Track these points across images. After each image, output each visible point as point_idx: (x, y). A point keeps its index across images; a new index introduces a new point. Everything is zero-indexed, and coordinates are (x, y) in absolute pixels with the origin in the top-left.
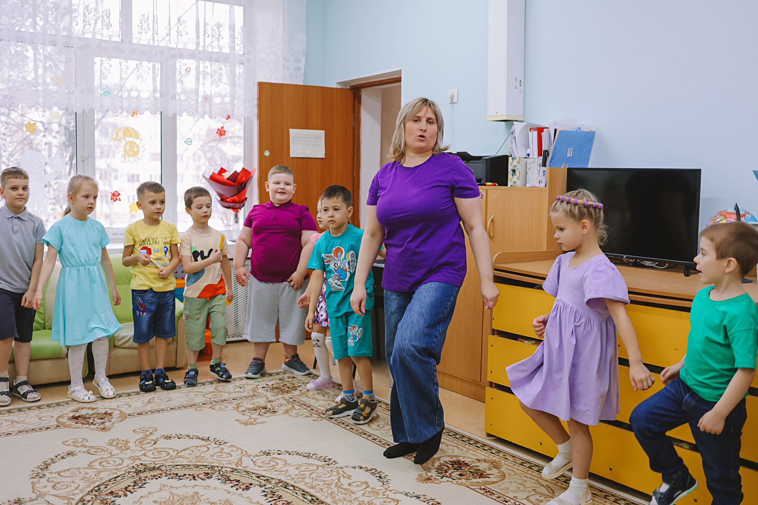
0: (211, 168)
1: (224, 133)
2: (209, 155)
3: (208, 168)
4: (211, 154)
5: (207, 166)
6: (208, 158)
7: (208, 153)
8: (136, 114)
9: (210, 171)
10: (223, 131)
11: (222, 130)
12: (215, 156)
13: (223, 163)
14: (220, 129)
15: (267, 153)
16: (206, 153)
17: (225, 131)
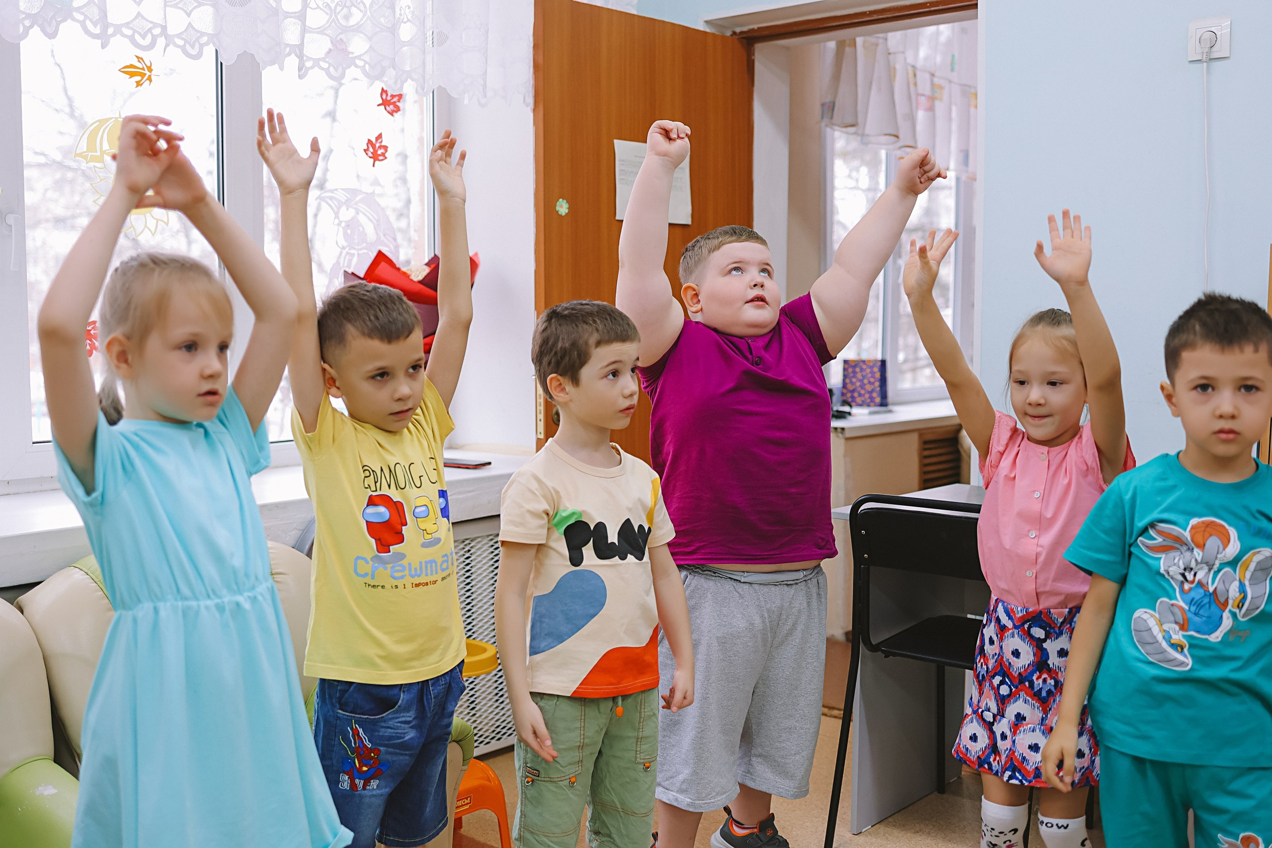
0: (352, 251)
1: (383, 155)
2: (346, 214)
3: (344, 252)
4: (352, 212)
5: (343, 248)
6: (343, 224)
7: (344, 208)
8: (150, 79)
9: (350, 261)
10: (380, 147)
11: (378, 145)
12: (361, 218)
13: (382, 238)
14: (374, 141)
15: (563, 208)
16: (339, 208)
17: (386, 148)
